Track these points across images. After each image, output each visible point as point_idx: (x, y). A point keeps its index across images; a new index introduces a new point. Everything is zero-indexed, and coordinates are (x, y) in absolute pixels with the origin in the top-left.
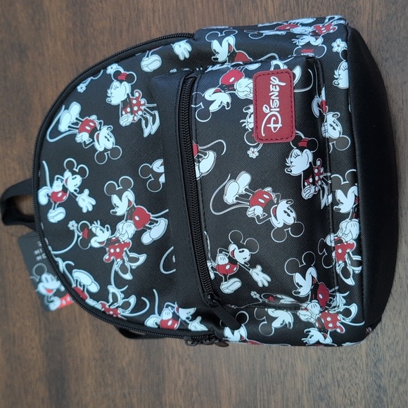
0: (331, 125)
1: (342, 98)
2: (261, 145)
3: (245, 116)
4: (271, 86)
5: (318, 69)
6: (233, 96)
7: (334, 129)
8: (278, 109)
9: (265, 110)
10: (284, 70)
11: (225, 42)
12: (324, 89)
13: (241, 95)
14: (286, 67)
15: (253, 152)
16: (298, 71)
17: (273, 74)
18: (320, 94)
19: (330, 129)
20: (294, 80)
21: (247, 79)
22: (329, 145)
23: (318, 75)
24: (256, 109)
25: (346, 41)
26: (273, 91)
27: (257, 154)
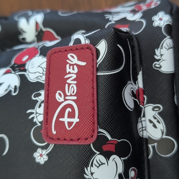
0: (151, 122)
1: (165, 86)
2: (51, 147)
3: (33, 104)
4: (68, 66)
5: (133, 47)
6: (23, 78)
7: (155, 126)
8: (75, 98)
9: (59, 98)
10: (85, 45)
11: (32, 21)
12: (141, 73)
13: (32, 77)
14: (88, 42)
15: (41, 155)
16: (102, 47)
17: (71, 50)
18: (135, 80)
19: (149, 126)
20: (97, 58)
21: (41, 57)
22: (148, 148)
23: (134, 55)
24: (47, 96)
25: (171, 14)
26: (70, 73)
27: (46, 158)
